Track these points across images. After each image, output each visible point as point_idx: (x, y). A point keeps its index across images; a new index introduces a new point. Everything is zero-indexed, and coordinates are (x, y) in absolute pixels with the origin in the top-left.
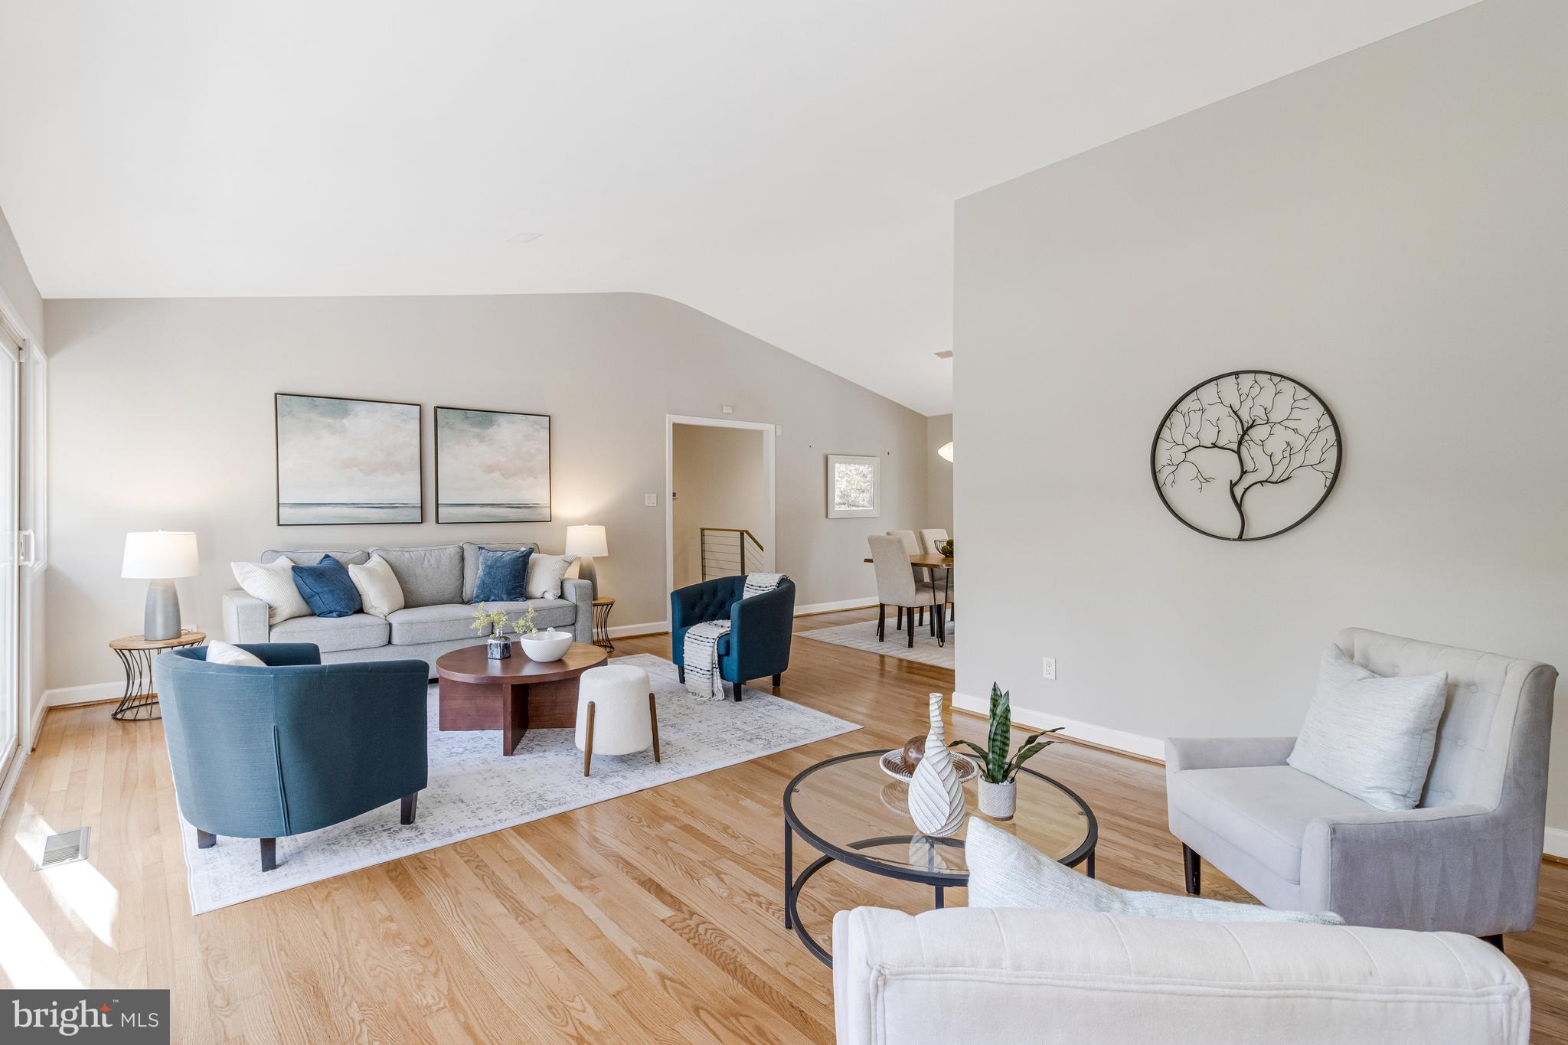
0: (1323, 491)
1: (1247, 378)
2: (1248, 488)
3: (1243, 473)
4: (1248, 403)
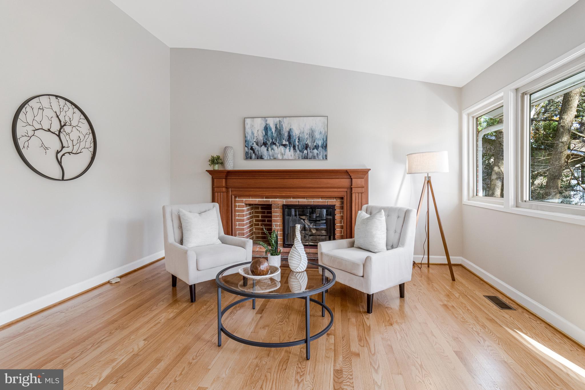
0: (90, 160)
1: (62, 101)
2: (64, 155)
3: (63, 147)
4: (63, 114)
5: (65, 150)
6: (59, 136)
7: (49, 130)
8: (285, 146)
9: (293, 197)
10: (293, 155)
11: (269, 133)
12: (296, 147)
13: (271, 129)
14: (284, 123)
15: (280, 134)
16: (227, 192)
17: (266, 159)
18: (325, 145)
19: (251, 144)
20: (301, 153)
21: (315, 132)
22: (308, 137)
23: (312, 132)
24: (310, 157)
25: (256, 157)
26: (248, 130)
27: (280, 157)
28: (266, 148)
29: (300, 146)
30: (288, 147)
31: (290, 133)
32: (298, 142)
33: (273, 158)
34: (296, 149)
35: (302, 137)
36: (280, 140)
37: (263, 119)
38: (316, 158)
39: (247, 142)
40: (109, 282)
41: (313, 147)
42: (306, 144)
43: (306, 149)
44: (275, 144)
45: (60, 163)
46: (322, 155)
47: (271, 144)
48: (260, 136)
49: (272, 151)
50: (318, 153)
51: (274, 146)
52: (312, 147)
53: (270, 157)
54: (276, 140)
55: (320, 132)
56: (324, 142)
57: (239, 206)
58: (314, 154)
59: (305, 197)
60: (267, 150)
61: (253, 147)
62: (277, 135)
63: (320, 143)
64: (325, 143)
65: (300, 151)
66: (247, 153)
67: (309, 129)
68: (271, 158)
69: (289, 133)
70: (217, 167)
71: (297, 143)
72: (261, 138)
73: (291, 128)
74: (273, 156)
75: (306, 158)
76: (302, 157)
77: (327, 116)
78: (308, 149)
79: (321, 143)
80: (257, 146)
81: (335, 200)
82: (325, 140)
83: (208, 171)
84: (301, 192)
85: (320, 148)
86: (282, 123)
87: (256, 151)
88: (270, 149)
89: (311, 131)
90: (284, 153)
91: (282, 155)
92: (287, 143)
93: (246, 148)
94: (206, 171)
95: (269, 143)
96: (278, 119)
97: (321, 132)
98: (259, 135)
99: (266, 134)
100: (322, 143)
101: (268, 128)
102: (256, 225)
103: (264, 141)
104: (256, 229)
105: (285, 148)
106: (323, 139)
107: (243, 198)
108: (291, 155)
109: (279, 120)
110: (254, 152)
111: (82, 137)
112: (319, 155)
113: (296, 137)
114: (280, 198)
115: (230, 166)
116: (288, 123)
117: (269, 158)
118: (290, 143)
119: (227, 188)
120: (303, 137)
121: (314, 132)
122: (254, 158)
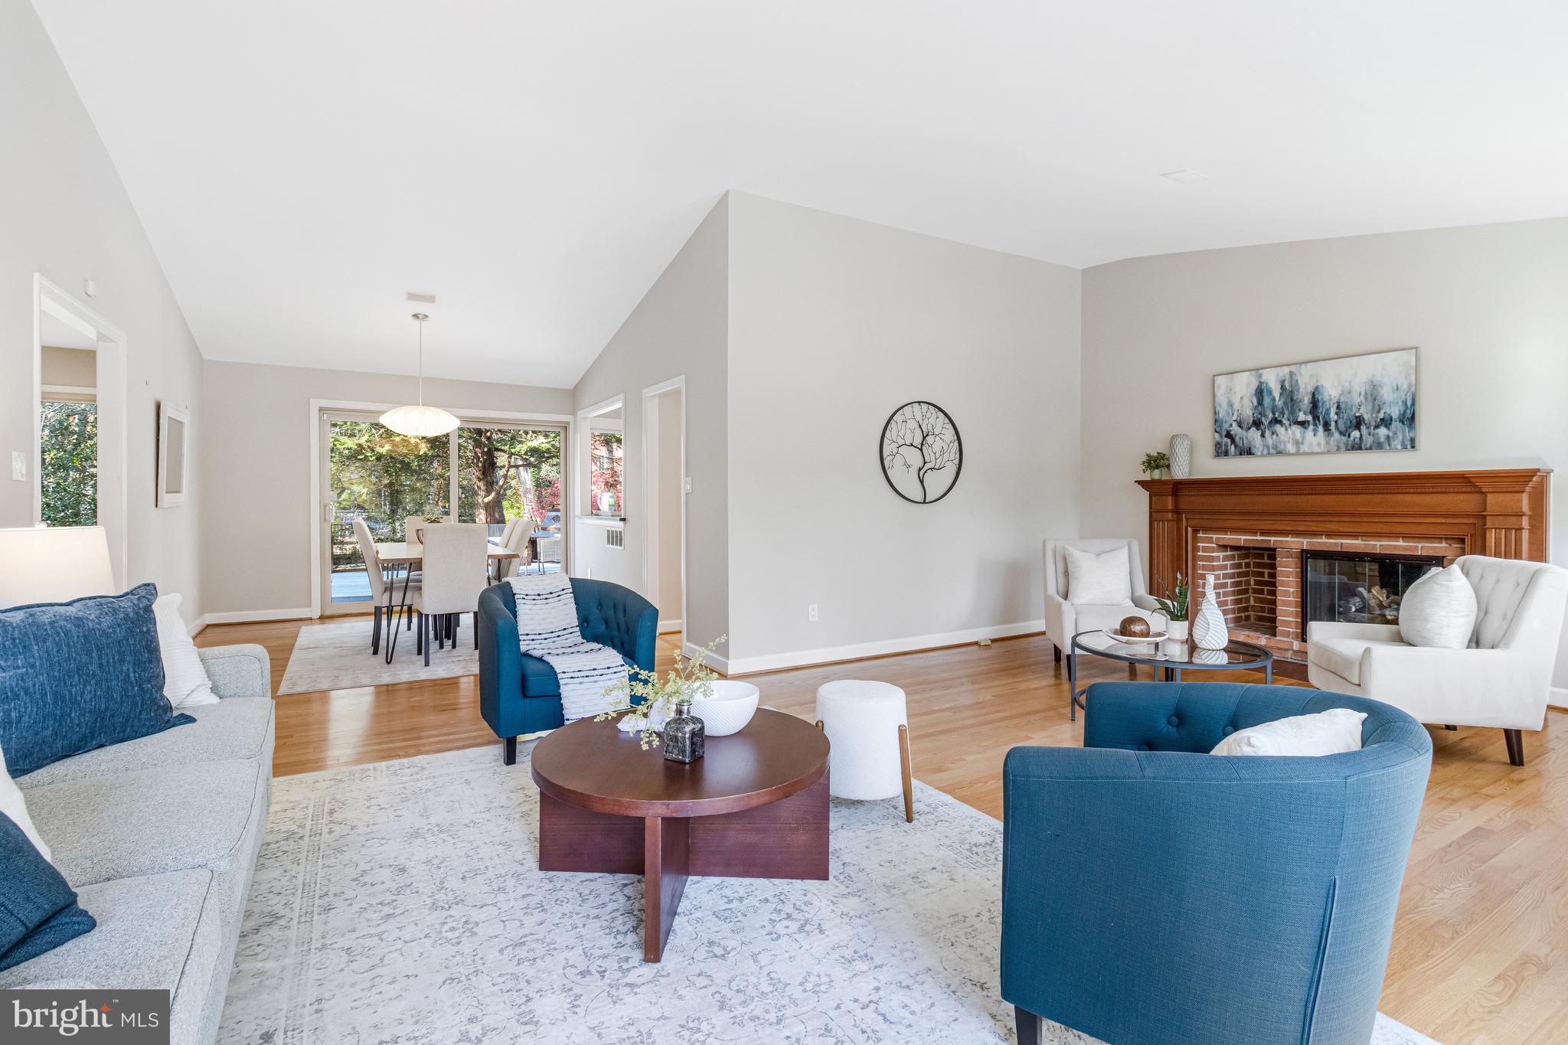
0: (955, 475)
1: (924, 406)
2: (925, 472)
3: (925, 463)
4: (926, 421)
5: (927, 466)
6: (921, 450)
7: (912, 445)
8: (1303, 424)
9: (1326, 535)
10: (1323, 443)
11: (1267, 401)
12: (1330, 426)
13: (1270, 393)
14: (1301, 375)
15: (1292, 400)
16: (1179, 521)
17: (1260, 454)
18: (1409, 414)
19: (1226, 426)
20: (1344, 438)
21: (1381, 386)
22: (1364, 401)
23: (1374, 388)
24: (1368, 446)
25: (1238, 452)
26: (1222, 399)
27: (1291, 448)
28: (1260, 431)
29: (1341, 423)
30: (1311, 427)
31: (1317, 396)
32: (1337, 414)
33: (1275, 452)
34: (1330, 430)
35: (1346, 403)
36: (1292, 412)
37: (1253, 372)
38: (1384, 446)
39: (1218, 424)
40: (976, 643)
41: (1376, 422)
42: (1356, 417)
43: (1358, 426)
44: (1280, 422)
45: (922, 482)
46: (1401, 438)
47: (1270, 422)
48: (1246, 408)
49: (1272, 438)
50: (1391, 434)
51: (1278, 427)
52: (1373, 423)
53: (1269, 450)
54: (1283, 413)
55: (1395, 387)
56: (1407, 407)
57: (1205, 549)
58: (1379, 438)
59: (1358, 536)
60: (1263, 436)
61: (1232, 432)
62: (1285, 403)
63: (1395, 412)
64: (1408, 411)
65: (1341, 433)
66: (1218, 445)
67: (1365, 383)
68: (1272, 451)
69: (1314, 395)
70: (1156, 475)
71: (1333, 416)
72: (1248, 413)
73: (1319, 384)
74: (1275, 447)
75: (1357, 447)
76: (1347, 447)
77: (1416, 348)
78: (1363, 427)
79: (1397, 412)
80: (1240, 430)
81: (1444, 545)
82: (1409, 404)
83: (1140, 482)
84: (1344, 524)
85: (1396, 425)
86: (1298, 377)
87: (1237, 438)
88: (1268, 433)
89: (1372, 387)
90: (1300, 441)
91: (1297, 443)
92: (1310, 418)
93: (1217, 435)
94: (1136, 482)
95: (1266, 422)
96: (1286, 370)
97: (1397, 386)
98: (1245, 406)
99: (1260, 402)
100: (1400, 411)
101: (1265, 390)
102: (1256, 591)
103: (1254, 417)
104: (1256, 600)
105: (1303, 429)
106: (1405, 403)
107: (1212, 532)
108: (1319, 444)
109: (1290, 372)
110: (1233, 441)
111: (945, 448)
112: (1391, 439)
113: (1332, 403)
114: (1294, 536)
115: (1181, 471)
116: (1312, 376)
117: (1265, 452)
118: (1316, 418)
119: (1177, 512)
120: (1349, 400)
121: (1379, 388)
122: (1233, 454)
